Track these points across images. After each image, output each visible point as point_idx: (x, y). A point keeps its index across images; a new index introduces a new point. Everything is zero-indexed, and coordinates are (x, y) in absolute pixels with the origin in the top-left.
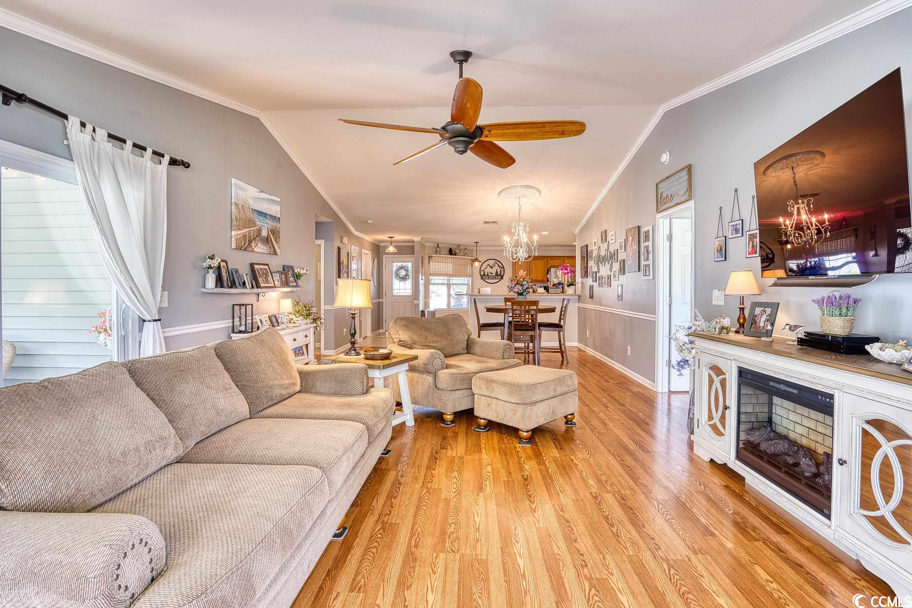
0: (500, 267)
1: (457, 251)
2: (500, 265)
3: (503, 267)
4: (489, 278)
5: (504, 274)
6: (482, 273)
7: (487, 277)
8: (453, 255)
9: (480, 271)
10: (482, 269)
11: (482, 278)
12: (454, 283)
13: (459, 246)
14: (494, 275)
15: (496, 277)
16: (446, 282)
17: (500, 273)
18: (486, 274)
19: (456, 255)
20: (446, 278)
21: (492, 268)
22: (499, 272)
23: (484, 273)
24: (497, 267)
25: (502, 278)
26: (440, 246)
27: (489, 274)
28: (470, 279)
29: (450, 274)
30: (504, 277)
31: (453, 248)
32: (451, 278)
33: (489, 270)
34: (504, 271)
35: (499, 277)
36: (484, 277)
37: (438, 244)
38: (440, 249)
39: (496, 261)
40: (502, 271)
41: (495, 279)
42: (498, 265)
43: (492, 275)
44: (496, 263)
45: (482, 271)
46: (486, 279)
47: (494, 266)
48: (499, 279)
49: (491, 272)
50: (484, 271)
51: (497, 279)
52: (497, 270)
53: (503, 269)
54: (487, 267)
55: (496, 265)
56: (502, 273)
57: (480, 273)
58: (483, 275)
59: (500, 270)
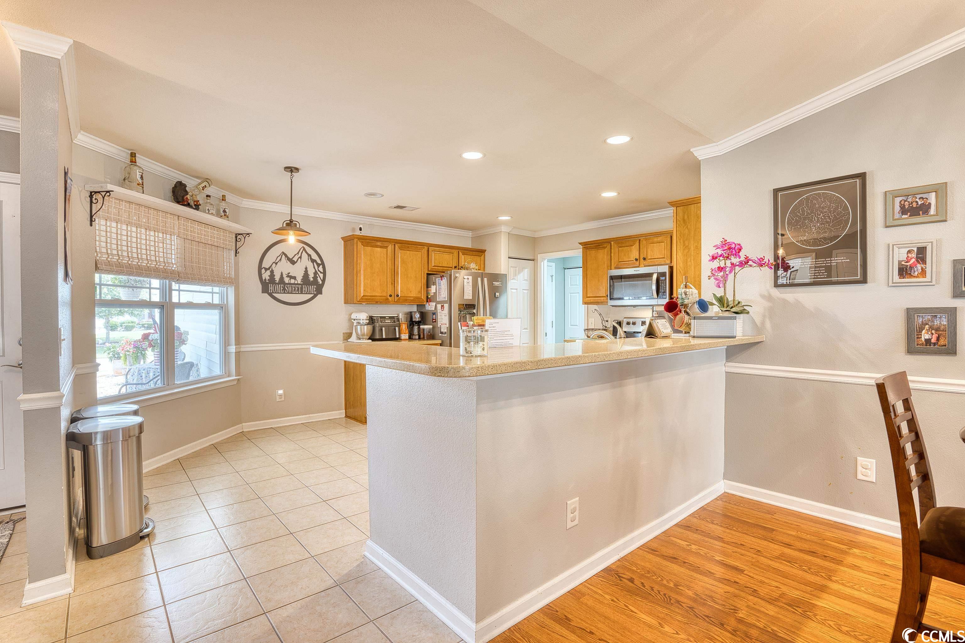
0: (313, 261)
1: (201, 198)
2: (315, 257)
3: (323, 264)
4: (284, 291)
5: (324, 280)
6: (266, 275)
7: (279, 287)
8: (188, 205)
9: (260, 268)
10: (266, 264)
11: (265, 290)
12: (183, 300)
13: (207, 180)
14: (299, 280)
15: (305, 289)
17: (315, 278)
18: (277, 278)
19: (197, 207)
20: (155, 282)
21: (293, 262)
22: (311, 276)
23: (272, 275)
24: (305, 262)
25: (319, 291)
26: (140, 159)
27: (287, 280)
28: (231, 292)
29: (172, 272)
30: (324, 290)
31: (190, 183)
32: (175, 286)
33: (283, 268)
34: (324, 273)
35: (313, 288)
36: (271, 288)
37: (133, 155)
38: (140, 172)
39: (303, 247)
40: (319, 273)
41: (302, 293)
42: (309, 255)
43: (293, 281)
44: (304, 249)
45: (266, 269)
46: (278, 293)
47: (300, 259)
48: (311, 294)
49: (290, 275)
50: (270, 270)
51: (306, 293)
52: (306, 268)
53: (321, 266)
54: (281, 260)
55: (305, 256)
56: (319, 279)
57: (262, 275)
58: (267, 281)
59: (314, 271)
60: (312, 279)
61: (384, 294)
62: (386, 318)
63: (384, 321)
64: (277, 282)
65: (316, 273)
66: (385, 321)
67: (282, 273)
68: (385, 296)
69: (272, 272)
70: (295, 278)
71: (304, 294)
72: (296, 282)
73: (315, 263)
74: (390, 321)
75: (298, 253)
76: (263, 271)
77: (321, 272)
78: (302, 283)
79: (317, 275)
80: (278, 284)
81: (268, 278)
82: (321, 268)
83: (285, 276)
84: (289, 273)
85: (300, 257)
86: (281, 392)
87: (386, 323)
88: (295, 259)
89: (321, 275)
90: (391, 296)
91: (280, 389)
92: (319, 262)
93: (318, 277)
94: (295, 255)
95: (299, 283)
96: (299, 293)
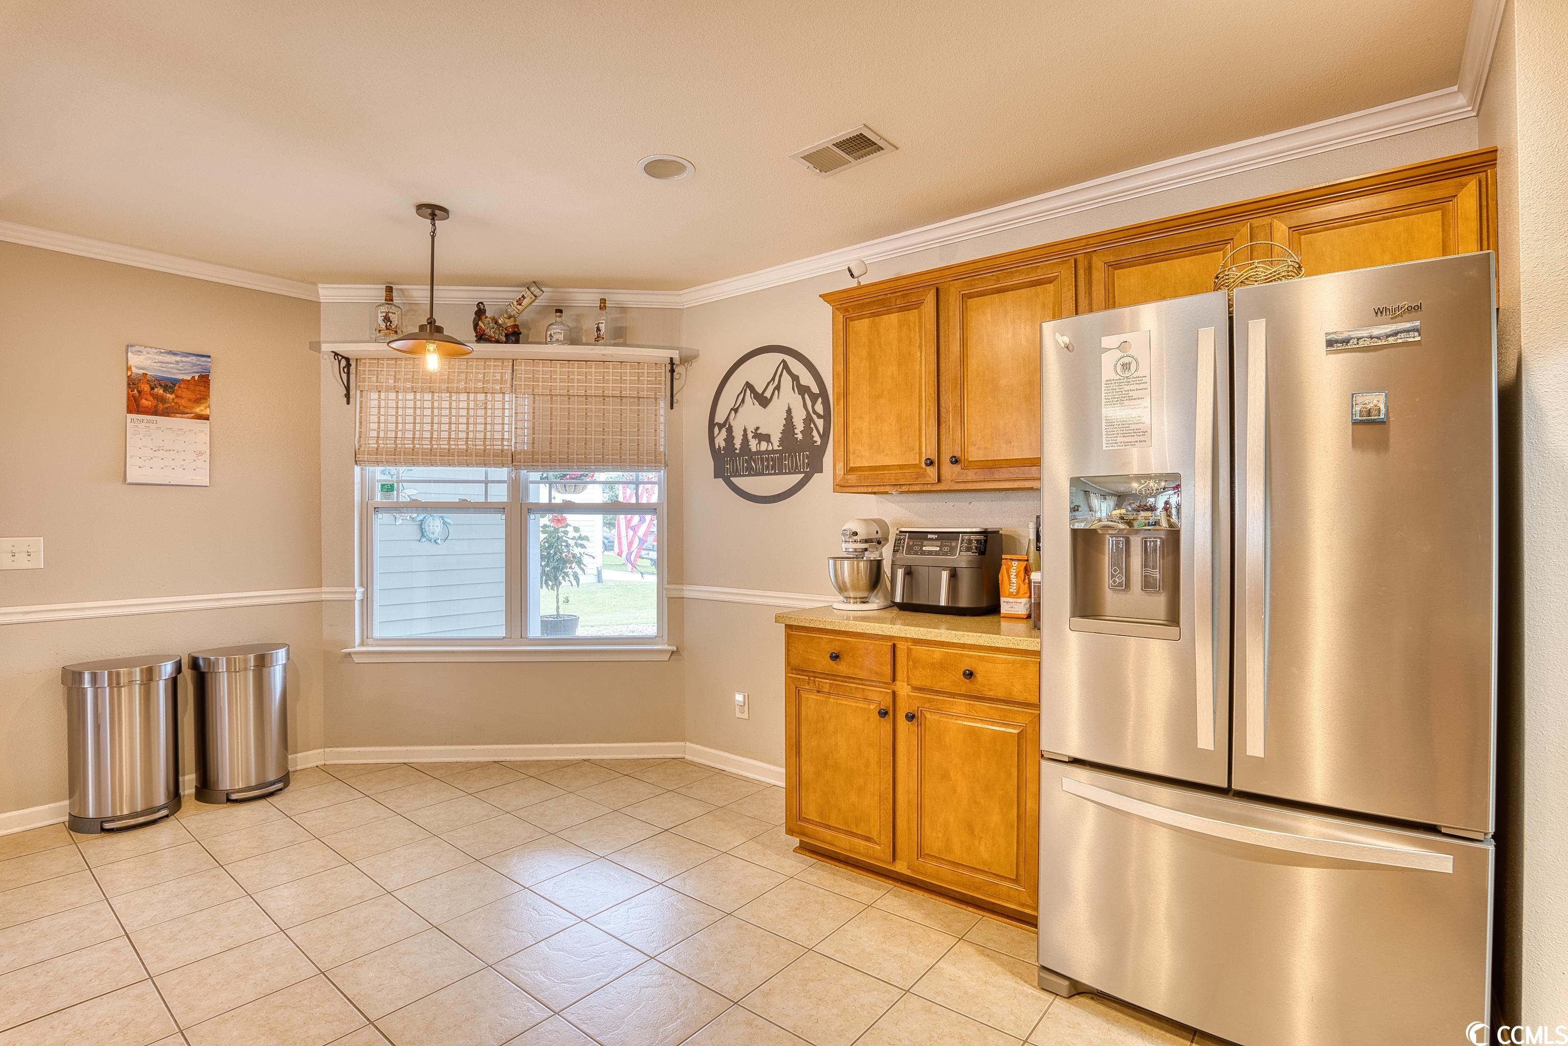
0: (803, 390)
1: (533, 321)
2: (807, 379)
3: (824, 394)
4: (752, 472)
5: (826, 435)
6: (720, 440)
7: (744, 463)
9: (712, 424)
10: (720, 415)
11: (719, 473)
12: (557, 500)
13: (529, 284)
14: (776, 442)
15: (787, 461)
16: (500, 494)
17: (807, 431)
18: (738, 443)
20: (502, 473)
21: (764, 401)
22: (799, 426)
23: (730, 438)
24: (788, 398)
25: (816, 461)
27: (753, 444)
28: (670, 474)
30: (826, 459)
31: (498, 299)
32: (531, 476)
33: (748, 418)
34: (826, 418)
35: (801, 459)
36: (729, 465)
37: (389, 290)
38: (382, 312)
39: (783, 361)
40: (814, 417)
41: (781, 473)
42: (795, 378)
43: (764, 446)
44: (786, 367)
45: (721, 426)
46: (740, 476)
47: (776, 391)
48: (800, 472)
49: (759, 432)
50: (727, 426)
51: (790, 473)
52: (789, 411)
53: (820, 400)
54: (743, 401)
55: (786, 380)
56: (815, 433)
57: (714, 438)
58: (723, 452)
59: (804, 415)
60: (800, 436)
61: (913, 459)
62: (930, 536)
63: (917, 548)
64: (737, 451)
65: (808, 420)
66: (922, 546)
67: (745, 430)
68: (915, 466)
69: (730, 430)
70: (767, 438)
71: (786, 473)
72: (770, 448)
73: (806, 396)
74: (938, 549)
75: (773, 379)
76: (716, 430)
77: (819, 416)
78: (781, 448)
79: (812, 425)
80: (740, 455)
81: (723, 444)
82: (819, 407)
83: (750, 435)
84: (758, 428)
85: (778, 388)
86: (739, 698)
87: (923, 553)
88: (768, 394)
89: (820, 423)
90: (930, 463)
91: (739, 692)
92: (815, 389)
93: (814, 428)
94: (768, 384)
95: (776, 448)
96: (775, 474)
